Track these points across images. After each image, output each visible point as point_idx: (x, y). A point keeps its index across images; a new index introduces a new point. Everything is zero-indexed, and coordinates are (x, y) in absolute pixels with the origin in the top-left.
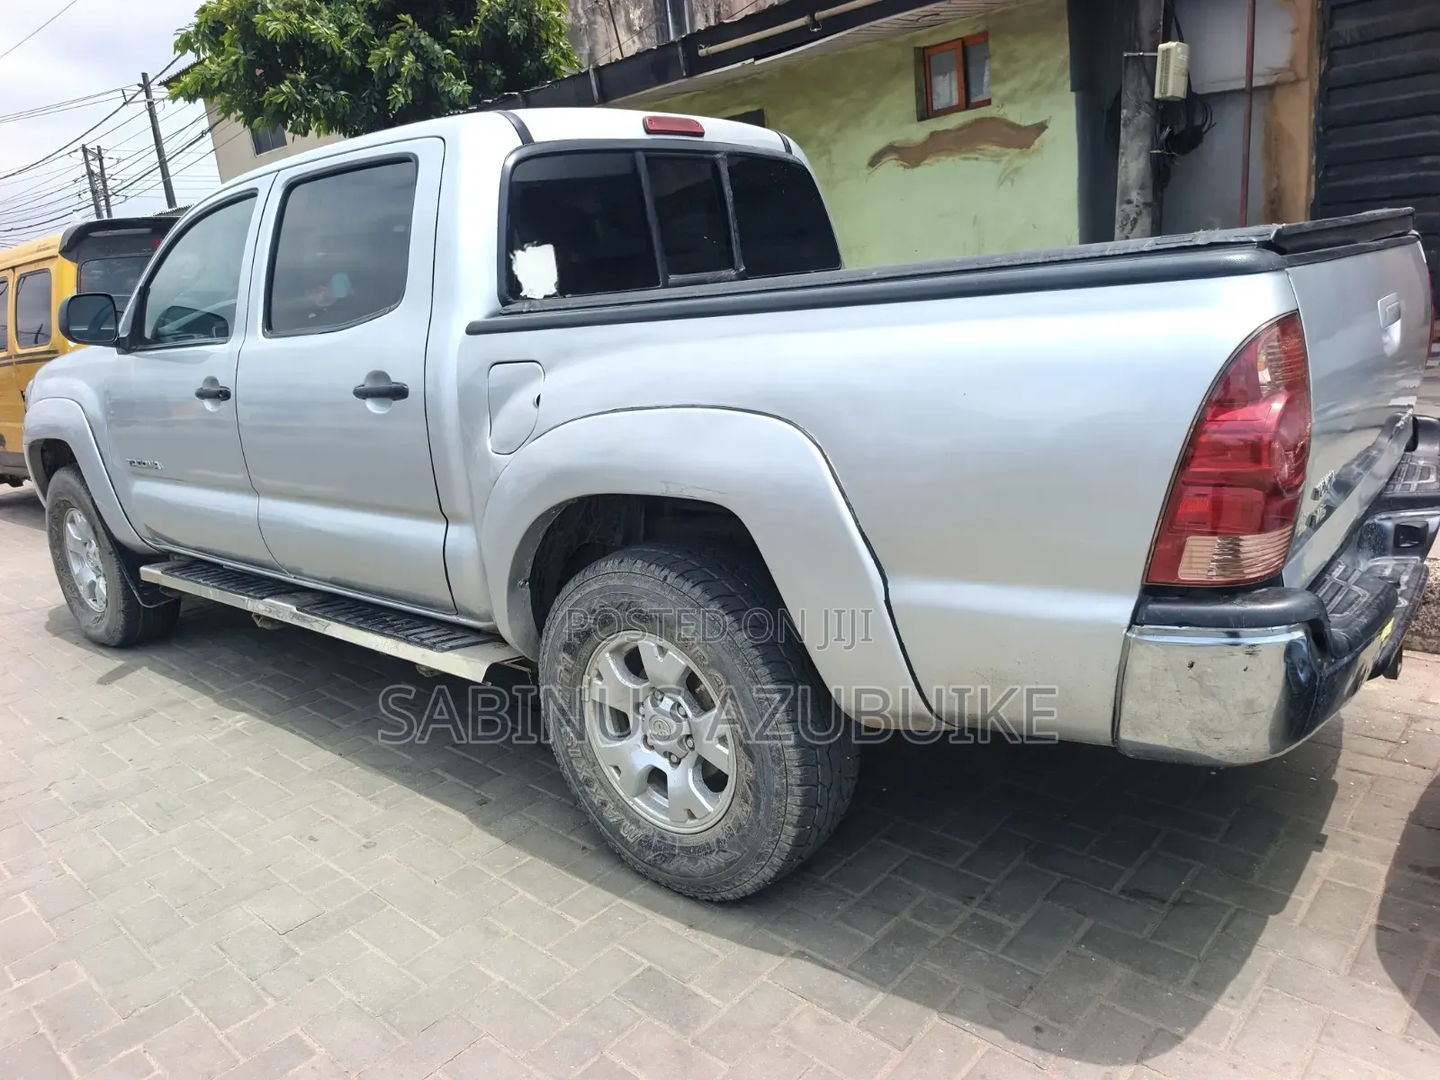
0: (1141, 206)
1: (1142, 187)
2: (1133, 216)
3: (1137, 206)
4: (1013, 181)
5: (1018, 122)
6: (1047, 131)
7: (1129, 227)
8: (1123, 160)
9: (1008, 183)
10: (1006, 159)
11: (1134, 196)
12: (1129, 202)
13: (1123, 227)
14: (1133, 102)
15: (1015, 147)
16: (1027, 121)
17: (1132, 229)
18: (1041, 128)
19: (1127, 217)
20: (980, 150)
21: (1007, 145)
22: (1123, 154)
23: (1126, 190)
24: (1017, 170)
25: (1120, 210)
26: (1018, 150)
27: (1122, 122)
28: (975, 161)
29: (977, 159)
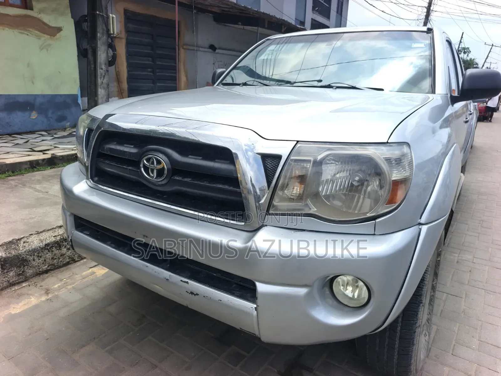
0: (106, 71)
1: (105, 64)
2: (103, 74)
3: (105, 71)
4: (47, 50)
5: (48, 23)
6: (62, 31)
7: (102, 78)
8: (100, 53)
9: (45, 50)
10: (43, 39)
11: (103, 67)
12: (102, 69)
13: (101, 78)
14: (101, 31)
15: (48, 34)
16: (53, 24)
17: (104, 79)
18: (59, 29)
19: (101, 75)
20: (29, 30)
21: (44, 33)
22: (99, 50)
23: (101, 64)
24: (49, 45)
25: (99, 72)
26: (49, 37)
27: (98, 38)
28: (26, 36)
29: (28, 35)
